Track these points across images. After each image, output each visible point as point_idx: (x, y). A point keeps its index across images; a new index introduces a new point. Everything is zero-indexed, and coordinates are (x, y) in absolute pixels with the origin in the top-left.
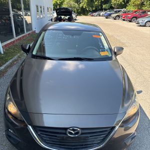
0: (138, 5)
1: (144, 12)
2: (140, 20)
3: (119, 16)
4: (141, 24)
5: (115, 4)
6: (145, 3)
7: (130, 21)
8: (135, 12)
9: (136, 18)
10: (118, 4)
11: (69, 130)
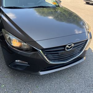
11: (67, 46)
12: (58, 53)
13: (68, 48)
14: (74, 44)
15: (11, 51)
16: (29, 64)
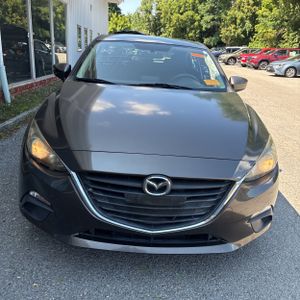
0: (271, 40)
1: (283, 52)
2: (276, 65)
3: (234, 58)
4: (277, 72)
5: (227, 38)
6: (285, 36)
7: (256, 68)
8: (266, 51)
9: (268, 62)
10: (233, 38)
11: (148, 181)
12: (122, 195)
16: (51, 207)
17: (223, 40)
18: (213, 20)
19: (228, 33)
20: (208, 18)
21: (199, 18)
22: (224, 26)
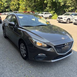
6: (27, 9)
10: (14, 9)
13: (66, 46)
14: (68, 43)
15: (37, 48)
17: (12, 10)
18: (7, 4)
19: (12, 8)
20: (6, 4)
21: (3, 4)
22: (11, 6)
